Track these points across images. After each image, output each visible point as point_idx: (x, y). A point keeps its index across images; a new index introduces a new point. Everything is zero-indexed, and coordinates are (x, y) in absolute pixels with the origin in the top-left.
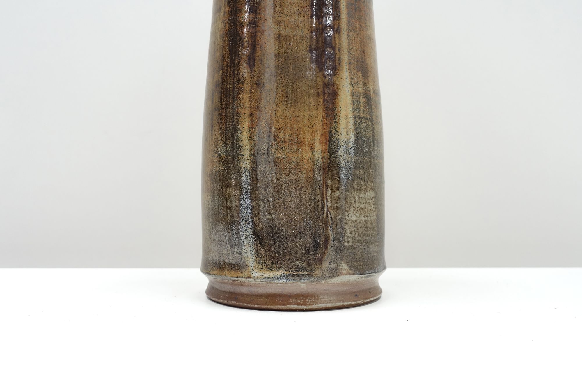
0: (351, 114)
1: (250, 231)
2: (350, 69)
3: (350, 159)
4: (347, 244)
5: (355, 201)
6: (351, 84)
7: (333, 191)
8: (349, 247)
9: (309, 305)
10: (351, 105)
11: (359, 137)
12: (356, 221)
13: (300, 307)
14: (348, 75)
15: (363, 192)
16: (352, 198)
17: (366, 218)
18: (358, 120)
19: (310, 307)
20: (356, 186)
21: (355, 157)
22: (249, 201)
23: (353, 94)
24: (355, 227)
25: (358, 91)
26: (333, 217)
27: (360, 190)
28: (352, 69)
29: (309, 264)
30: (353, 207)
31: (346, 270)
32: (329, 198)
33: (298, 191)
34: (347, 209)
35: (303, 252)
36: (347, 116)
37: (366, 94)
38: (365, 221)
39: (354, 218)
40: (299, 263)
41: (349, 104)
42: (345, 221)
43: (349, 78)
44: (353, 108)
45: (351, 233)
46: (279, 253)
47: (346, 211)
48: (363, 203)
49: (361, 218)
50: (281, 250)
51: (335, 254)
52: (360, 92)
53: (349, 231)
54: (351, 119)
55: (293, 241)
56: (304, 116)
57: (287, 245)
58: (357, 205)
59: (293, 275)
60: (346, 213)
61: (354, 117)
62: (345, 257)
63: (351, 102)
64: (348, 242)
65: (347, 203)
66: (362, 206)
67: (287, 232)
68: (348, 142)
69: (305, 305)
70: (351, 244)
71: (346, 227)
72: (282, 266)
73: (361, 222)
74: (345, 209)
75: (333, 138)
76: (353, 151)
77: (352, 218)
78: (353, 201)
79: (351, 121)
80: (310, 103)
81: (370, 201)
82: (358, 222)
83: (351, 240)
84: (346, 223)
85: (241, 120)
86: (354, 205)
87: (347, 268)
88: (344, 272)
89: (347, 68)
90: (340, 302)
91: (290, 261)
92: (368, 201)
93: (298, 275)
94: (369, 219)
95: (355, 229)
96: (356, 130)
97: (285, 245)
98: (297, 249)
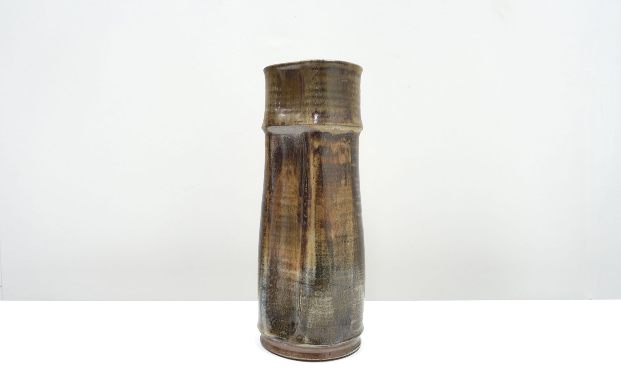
0: (314, 254)
1: (265, 310)
2: (315, 227)
3: (312, 279)
4: (309, 327)
5: (315, 303)
6: (316, 236)
7: (302, 296)
8: (310, 329)
9: (288, 355)
10: (315, 249)
11: (319, 267)
12: (315, 314)
13: (283, 355)
14: (314, 231)
15: (321, 298)
16: (313, 302)
17: (323, 313)
18: (319, 257)
19: (288, 357)
20: (316, 295)
21: (316, 278)
22: (265, 294)
23: (316, 242)
24: (314, 318)
25: (321, 240)
26: (302, 311)
27: (319, 297)
28: (317, 227)
29: (288, 334)
30: (314, 306)
31: (307, 341)
32: (300, 299)
33: (289, 292)
34: (309, 307)
35: (287, 326)
36: (312, 254)
37: (327, 240)
38: (322, 314)
39: (314, 312)
40: (283, 332)
41: (314, 248)
42: (308, 314)
43: (314, 233)
44: (316, 250)
45: (311, 321)
46: (276, 325)
47: (308, 308)
48: (321, 304)
49: (319, 313)
50: (277, 323)
51: (301, 331)
52: (322, 240)
53: (310, 320)
54: (314, 256)
55: (283, 319)
56: (293, 251)
57: (280, 321)
58: (316, 305)
59: (279, 338)
60: (309, 310)
61: (317, 255)
62: (307, 334)
63: (315, 247)
64: (310, 326)
65: (309, 304)
66: (321, 306)
67: (281, 313)
68: (312, 270)
69: (286, 355)
70: (311, 327)
71: (309, 317)
72: (276, 332)
73: (319, 315)
74: (308, 307)
75: (304, 266)
76: (314, 275)
77: (313, 313)
78: (314, 303)
79: (314, 258)
80: (296, 244)
81: (328, 303)
82: (317, 315)
83: (311, 325)
84: (308, 315)
85: (264, 251)
86: (314, 305)
87: (308, 340)
88: (306, 342)
89: (314, 227)
90: (305, 358)
91: (281, 330)
92: (325, 303)
93: (282, 339)
94: (326, 313)
95: (315, 319)
96: (318, 262)
97: (279, 321)
98: (284, 324)
